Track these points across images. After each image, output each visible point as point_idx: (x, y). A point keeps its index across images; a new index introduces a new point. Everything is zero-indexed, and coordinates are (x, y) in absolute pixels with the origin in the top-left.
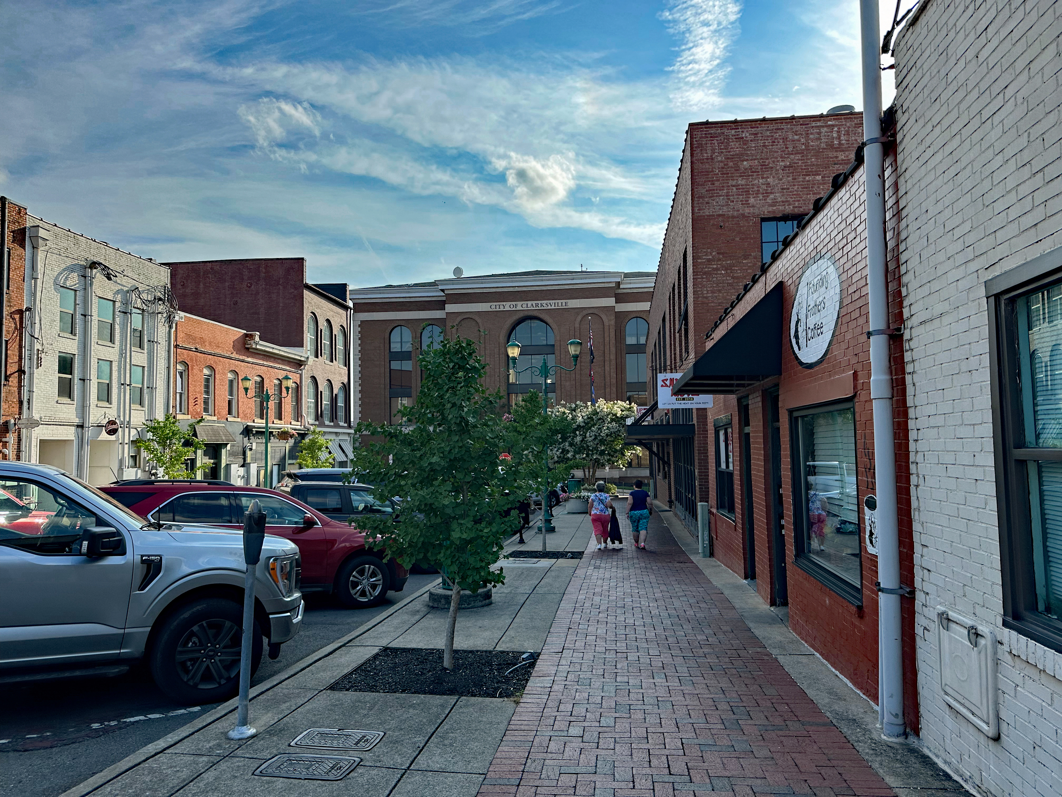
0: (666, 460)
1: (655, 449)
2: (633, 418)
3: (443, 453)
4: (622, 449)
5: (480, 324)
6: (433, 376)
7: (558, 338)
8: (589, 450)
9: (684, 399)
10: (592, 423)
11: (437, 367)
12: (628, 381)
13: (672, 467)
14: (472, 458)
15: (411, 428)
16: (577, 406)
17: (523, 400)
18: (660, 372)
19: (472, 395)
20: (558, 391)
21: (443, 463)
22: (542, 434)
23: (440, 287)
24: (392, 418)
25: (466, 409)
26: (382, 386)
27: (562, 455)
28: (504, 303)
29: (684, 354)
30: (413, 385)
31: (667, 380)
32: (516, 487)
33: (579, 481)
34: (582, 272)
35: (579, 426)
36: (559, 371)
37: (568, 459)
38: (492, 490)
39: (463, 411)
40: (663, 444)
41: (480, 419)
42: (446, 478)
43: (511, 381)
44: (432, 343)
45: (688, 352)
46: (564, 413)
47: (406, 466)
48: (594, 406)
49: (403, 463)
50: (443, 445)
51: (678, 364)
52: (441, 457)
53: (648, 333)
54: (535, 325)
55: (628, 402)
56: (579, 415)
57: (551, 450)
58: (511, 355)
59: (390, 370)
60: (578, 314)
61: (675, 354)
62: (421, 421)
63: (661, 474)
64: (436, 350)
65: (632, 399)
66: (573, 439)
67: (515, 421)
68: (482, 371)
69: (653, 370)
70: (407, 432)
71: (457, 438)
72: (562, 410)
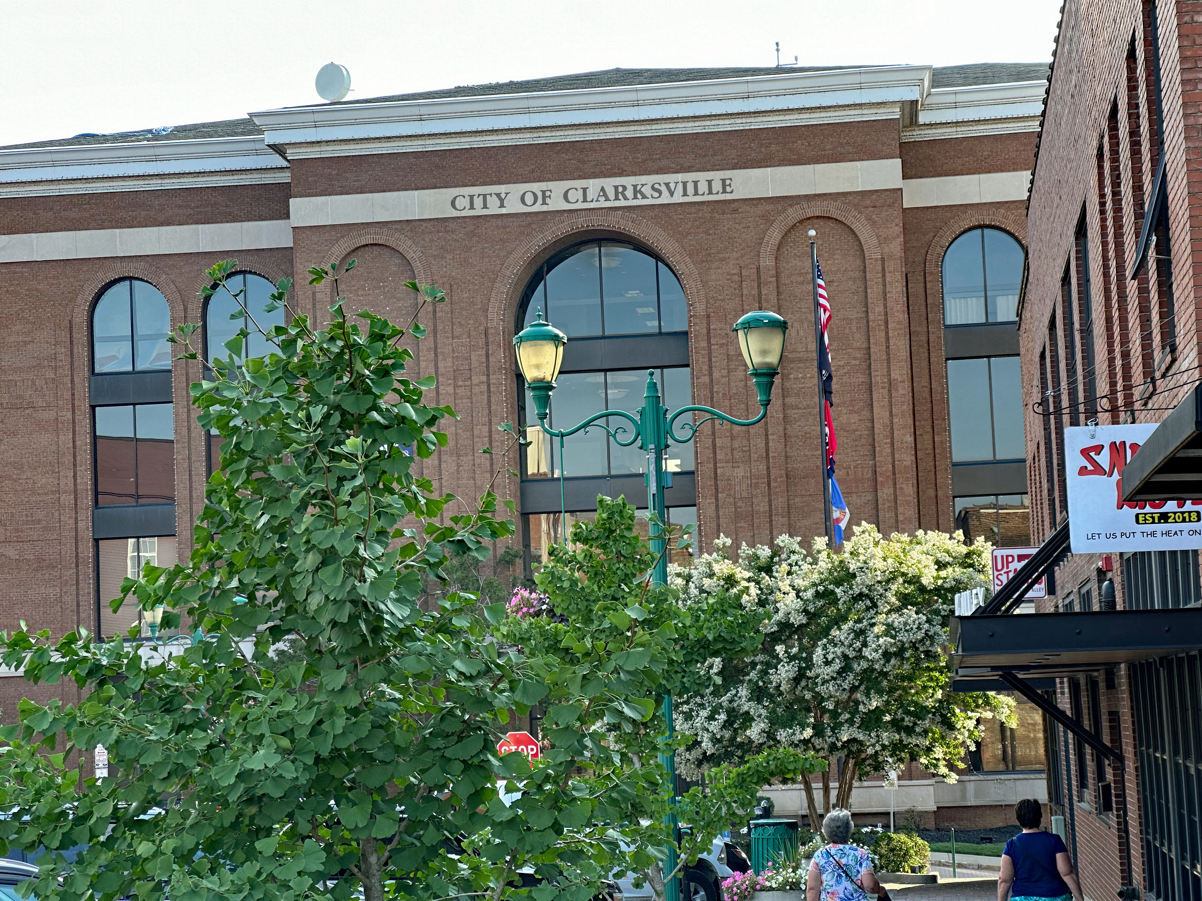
0: (1106, 740)
1: (1064, 702)
2: (981, 591)
3: (289, 734)
4: (944, 706)
5: (417, 265)
6: (251, 454)
7: (700, 308)
8: (824, 711)
9: (1164, 518)
10: (832, 611)
11: (265, 420)
12: (958, 456)
13: (1130, 765)
14: (398, 750)
15: (177, 649)
16: (776, 552)
17: (577, 537)
18: (1075, 422)
19: (393, 518)
20: (706, 502)
21: (290, 772)
22: (653, 660)
23: (270, 138)
24: (106, 612)
25: (370, 574)
26: (67, 499)
27: (727, 734)
28: (502, 189)
29: (1157, 355)
30: (180, 492)
31: (1098, 449)
32: (561, 855)
33: (792, 826)
34: (779, 70)
35: (785, 626)
36: (707, 428)
37: (748, 747)
38: (475, 869)
39: (362, 579)
40: (1093, 685)
41: (426, 606)
42: (304, 828)
43: (531, 469)
44: (244, 334)
45: (1173, 350)
46: (730, 581)
47: (157, 787)
48: (839, 550)
49: (146, 775)
50: (289, 706)
51: (1137, 393)
52: (284, 752)
53: (1026, 281)
54: (614, 263)
55: (959, 534)
56: (785, 586)
57: (688, 717)
58: (530, 374)
59: (95, 438)
60: (768, 220)
61: (1126, 355)
62: (208, 621)
63: (1089, 794)
64: (260, 363)
65: (973, 522)
66: (764, 673)
67: (551, 612)
68: (429, 435)
69: (1046, 415)
70: (156, 662)
71: (341, 678)
72: (723, 568)
